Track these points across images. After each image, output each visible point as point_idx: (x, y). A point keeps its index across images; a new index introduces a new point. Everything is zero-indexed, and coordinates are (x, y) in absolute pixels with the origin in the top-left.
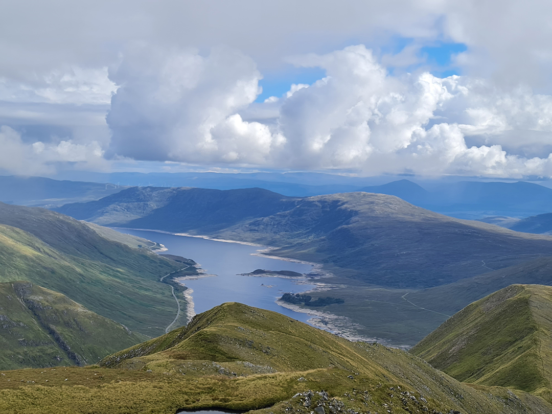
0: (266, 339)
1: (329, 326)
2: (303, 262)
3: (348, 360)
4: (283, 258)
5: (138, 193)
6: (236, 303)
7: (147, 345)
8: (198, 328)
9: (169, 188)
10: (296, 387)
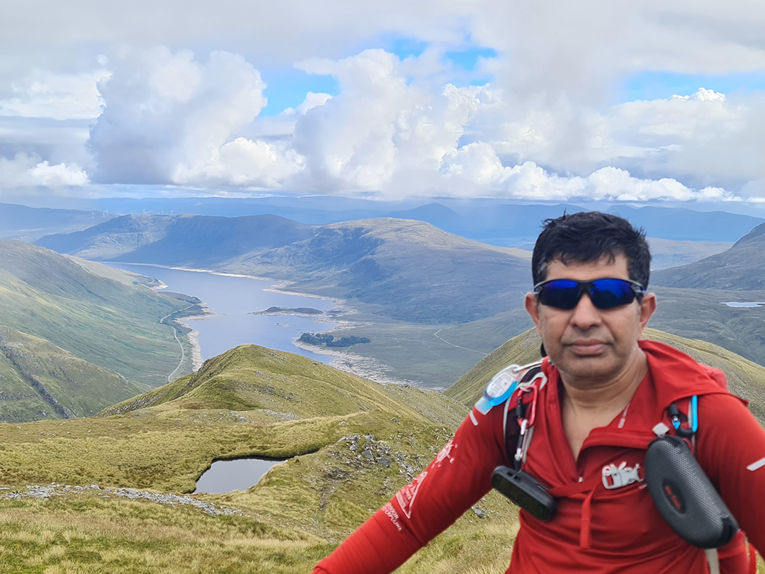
0: (288, 385)
1: (354, 368)
2: (323, 298)
3: (379, 405)
4: (301, 294)
5: (130, 221)
6: (253, 345)
7: (151, 395)
8: (211, 374)
9: (167, 215)
10: (338, 432)
